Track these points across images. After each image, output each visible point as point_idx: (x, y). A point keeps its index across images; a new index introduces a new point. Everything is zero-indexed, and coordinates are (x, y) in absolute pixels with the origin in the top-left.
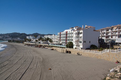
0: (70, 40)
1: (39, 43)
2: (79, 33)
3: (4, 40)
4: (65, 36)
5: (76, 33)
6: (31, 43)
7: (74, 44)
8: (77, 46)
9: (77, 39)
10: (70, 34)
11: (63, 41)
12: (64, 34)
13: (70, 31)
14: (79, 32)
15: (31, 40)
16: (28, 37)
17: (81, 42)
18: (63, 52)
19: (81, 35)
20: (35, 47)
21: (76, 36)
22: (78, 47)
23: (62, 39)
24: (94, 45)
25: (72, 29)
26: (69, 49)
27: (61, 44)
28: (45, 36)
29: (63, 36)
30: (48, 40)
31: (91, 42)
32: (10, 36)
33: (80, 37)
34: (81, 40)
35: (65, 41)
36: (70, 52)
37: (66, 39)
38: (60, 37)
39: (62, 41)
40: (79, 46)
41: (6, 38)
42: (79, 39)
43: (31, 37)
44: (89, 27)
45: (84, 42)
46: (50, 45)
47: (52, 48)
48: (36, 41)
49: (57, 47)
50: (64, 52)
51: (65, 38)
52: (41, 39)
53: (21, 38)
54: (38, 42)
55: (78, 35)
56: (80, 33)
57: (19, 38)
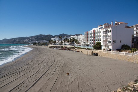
0: (98, 40)
1: (65, 45)
2: (107, 32)
3: (30, 43)
4: (92, 35)
5: (104, 32)
6: (56, 45)
7: (102, 44)
8: (105, 46)
9: (105, 38)
10: (98, 33)
11: (91, 42)
12: (92, 33)
13: (97, 30)
14: (107, 30)
15: (56, 42)
16: (52, 39)
17: (110, 42)
18: (88, 54)
19: (110, 34)
20: (60, 49)
21: (104, 35)
22: (106, 48)
23: (89, 39)
24: (126, 44)
25: (100, 27)
26: (96, 51)
27: (88, 45)
28: (71, 37)
29: (91, 35)
30: (74, 41)
31: (122, 42)
32: (35, 39)
33: (109, 36)
34: (110, 39)
35: (92, 42)
36: (97, 54)
37: (94, 39)
38: (87, 37)
39: (89, 42)
40: (108, 47)
41: (32, 41)
42: (107, 39)
43: (56, 39)
44: (119, 23)
45: (114, 41)
46: (76, 46)
47: (78, 50)
48: (62, 43)
49: (83, 48)
50: (91, 54)
51: (92, 38)
52: (66, 40)
53: (47, 40)
54: (63, 44)
55: (106, 34)
56: (109, 32)
57: (44, 41)
